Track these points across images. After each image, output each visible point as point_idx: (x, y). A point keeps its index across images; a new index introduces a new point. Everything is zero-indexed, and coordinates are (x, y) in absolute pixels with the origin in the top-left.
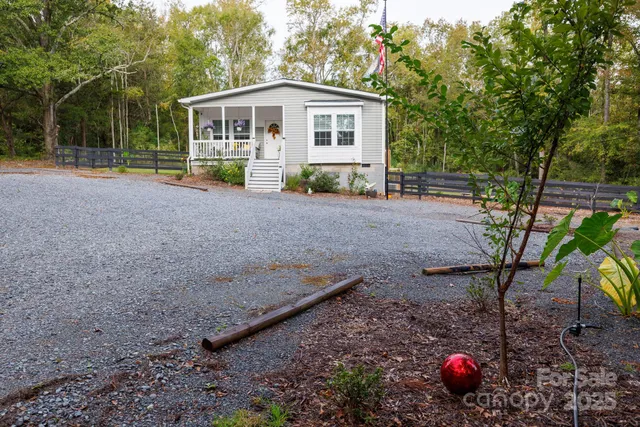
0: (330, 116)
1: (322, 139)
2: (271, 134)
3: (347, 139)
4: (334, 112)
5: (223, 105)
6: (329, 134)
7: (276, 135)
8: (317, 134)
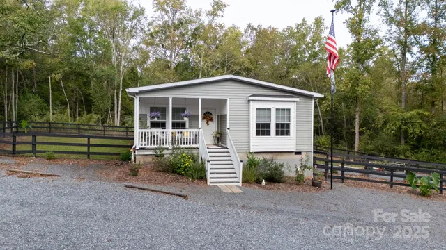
0: (270, 109)
1: (263, 130)
2: (205, 121)
3: (283, 129)
4: (273, 107)
5: (171, 96)
6: (269, 125)
7: (210, 122)
8: (258, 125)
